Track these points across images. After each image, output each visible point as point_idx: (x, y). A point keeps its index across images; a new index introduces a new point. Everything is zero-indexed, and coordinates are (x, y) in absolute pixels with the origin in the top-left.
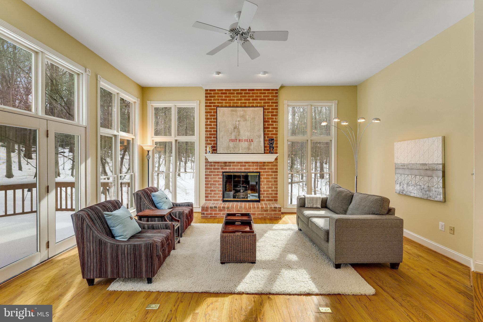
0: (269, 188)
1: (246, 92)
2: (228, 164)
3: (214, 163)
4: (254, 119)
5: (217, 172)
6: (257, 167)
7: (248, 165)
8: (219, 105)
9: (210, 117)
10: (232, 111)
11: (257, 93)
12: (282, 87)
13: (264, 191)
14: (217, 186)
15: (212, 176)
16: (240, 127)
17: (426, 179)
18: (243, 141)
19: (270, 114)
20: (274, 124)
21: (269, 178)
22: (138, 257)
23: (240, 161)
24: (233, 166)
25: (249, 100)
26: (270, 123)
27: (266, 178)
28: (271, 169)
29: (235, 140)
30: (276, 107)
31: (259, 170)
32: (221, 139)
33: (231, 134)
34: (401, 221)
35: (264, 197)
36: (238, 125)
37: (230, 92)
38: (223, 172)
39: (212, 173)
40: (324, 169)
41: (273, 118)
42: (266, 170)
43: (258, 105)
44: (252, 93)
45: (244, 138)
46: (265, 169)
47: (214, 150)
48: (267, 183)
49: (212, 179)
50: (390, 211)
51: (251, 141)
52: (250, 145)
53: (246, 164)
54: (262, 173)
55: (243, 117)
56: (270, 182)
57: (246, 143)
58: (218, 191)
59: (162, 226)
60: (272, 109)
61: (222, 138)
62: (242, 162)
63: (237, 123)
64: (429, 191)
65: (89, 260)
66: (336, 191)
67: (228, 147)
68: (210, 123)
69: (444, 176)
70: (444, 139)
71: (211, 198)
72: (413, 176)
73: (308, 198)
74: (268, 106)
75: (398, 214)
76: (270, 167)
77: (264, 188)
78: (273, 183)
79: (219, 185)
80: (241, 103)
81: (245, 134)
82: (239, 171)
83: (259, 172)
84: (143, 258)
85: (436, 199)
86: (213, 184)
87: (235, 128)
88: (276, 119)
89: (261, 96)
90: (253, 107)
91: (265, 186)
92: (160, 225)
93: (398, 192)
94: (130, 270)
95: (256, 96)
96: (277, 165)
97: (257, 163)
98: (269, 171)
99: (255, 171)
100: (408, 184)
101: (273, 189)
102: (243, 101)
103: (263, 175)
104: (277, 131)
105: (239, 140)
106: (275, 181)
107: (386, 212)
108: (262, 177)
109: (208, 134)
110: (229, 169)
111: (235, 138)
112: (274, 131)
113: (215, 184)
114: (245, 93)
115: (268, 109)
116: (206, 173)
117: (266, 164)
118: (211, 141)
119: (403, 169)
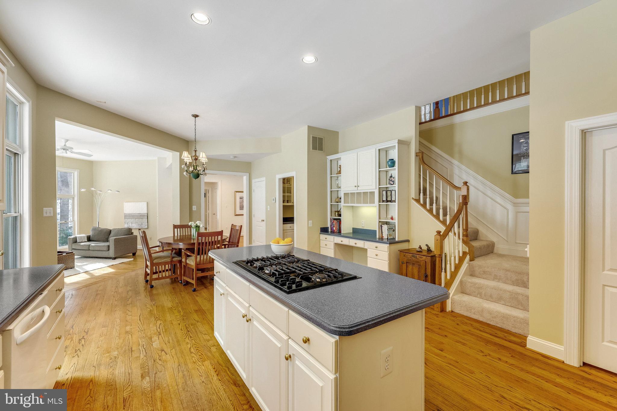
17: (141, 220)
40: (69, 215)
50: (132, 233)
64: (142, 225)
69: (147, 218)
70: (147, 203)
72: (134, 219)
73: (77, 237)
85: (145, 228)
100: (132, 223)
119: (127, 216)
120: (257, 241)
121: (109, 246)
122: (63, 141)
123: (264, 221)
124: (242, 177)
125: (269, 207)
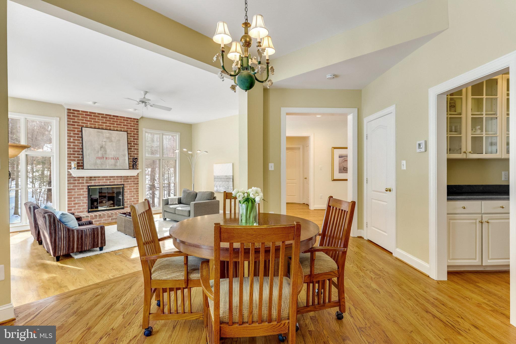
0: (132, 196)
1: (111, 117)
2: (93, 178)
3: (78, 178)
4: (119, 140)
5: (82, 186)
6: (121, 181)
7: (113, 179)
8: (83, 125)
9: (73, 135)
10: (98, 132)
11: (121, 120)
12: (142, 118)
13: (127, 199)
14: (82, 198)
15: (76, 190)
16: (106, 147)
17: (227, 183)
18: (110, 159)
19: (132, 138)
20: (136, 146)
21: (131, 189)
22: (96, 236)
23: (105, 176)
24: (98, 180)
25: (114, 124)
26: (132, 145)
27: (129, 189)
28: (133, 181)
29: (103, 158)
30: (137, 133)
31: (123, 183)
32: (88, 157)
33: (98, 152)
34: (219, 201)
35: (127, 204)
36: (104, 145)
37: (95, 115)
38: (88, 186)
39: (76, 187)
41: (134, 142)
42: (129, 183)
43: (122, 130)
44: (117, 119)
45: (110, 156)
46: (128, 181)
47: (80, 166)
48: (130, 193)
49: (75, 193)
50: (214, 198)
51: (117, 159)
52: (117, 162)
53: (111, 178)
54: (125, 185)
55: (108, 138)
56: (133, 192)
57: (113, 160)
58: (83, 203)
59: (86, 223)
60: (134, 134)
61: (89, 155)
62: (107, 177)
63: (104, 143)
64: (228, 188)
65: (60, 243)
66: (187, 192)
67: (96, 164)
68: (73, 141)
69: (233, 181)
70: (233, 164)
71: (75, 211)
72: (222, 182)
73: (170, 199)
74: (130, 131)
75: (217, 199)
76: (133, 180)
77: (127, 197)
78: (135, 192)
79: (84, 198)
80: (106, 126)
81: (111, 153)
82: (104, 184)
83: (123, 185)
84: (99, 235)
86: (77, 198)
87: (101, 147)
88: (137, 142)
89: (124, 123)
90: (117, 130)
91: (128, 196)
92: (85, 223)
93: (215, 191)
94: (90, 244)
95: (120, 122)
96: (138, 179)
97: (121, 177)
98: (132, 183)
99: (119, 183)
100: (220, 187)
101: (135, 197)
102: (108, 125)
103: (126, 187)
104: (138, 152)
105: (106, 158)
106: (136, 191)
107: (213, 198)
108: (126, 188)
109: (71, 150)
110: (94, 183)
111: (102, 156)
112: (136, 152)
113: (80, 198)
114: (109, 118)
115: (131, 134)
116: (69, 188)
117: (129, 178)
118: (75, 157)
119: (217, 178)
120: (373, 227)
121: (189, 211)
122: (143, 93)
123: (390, 190)
124: (346, 115)
125: (404, 162)
